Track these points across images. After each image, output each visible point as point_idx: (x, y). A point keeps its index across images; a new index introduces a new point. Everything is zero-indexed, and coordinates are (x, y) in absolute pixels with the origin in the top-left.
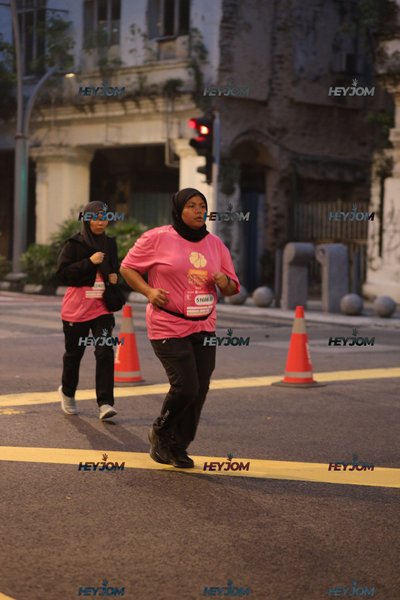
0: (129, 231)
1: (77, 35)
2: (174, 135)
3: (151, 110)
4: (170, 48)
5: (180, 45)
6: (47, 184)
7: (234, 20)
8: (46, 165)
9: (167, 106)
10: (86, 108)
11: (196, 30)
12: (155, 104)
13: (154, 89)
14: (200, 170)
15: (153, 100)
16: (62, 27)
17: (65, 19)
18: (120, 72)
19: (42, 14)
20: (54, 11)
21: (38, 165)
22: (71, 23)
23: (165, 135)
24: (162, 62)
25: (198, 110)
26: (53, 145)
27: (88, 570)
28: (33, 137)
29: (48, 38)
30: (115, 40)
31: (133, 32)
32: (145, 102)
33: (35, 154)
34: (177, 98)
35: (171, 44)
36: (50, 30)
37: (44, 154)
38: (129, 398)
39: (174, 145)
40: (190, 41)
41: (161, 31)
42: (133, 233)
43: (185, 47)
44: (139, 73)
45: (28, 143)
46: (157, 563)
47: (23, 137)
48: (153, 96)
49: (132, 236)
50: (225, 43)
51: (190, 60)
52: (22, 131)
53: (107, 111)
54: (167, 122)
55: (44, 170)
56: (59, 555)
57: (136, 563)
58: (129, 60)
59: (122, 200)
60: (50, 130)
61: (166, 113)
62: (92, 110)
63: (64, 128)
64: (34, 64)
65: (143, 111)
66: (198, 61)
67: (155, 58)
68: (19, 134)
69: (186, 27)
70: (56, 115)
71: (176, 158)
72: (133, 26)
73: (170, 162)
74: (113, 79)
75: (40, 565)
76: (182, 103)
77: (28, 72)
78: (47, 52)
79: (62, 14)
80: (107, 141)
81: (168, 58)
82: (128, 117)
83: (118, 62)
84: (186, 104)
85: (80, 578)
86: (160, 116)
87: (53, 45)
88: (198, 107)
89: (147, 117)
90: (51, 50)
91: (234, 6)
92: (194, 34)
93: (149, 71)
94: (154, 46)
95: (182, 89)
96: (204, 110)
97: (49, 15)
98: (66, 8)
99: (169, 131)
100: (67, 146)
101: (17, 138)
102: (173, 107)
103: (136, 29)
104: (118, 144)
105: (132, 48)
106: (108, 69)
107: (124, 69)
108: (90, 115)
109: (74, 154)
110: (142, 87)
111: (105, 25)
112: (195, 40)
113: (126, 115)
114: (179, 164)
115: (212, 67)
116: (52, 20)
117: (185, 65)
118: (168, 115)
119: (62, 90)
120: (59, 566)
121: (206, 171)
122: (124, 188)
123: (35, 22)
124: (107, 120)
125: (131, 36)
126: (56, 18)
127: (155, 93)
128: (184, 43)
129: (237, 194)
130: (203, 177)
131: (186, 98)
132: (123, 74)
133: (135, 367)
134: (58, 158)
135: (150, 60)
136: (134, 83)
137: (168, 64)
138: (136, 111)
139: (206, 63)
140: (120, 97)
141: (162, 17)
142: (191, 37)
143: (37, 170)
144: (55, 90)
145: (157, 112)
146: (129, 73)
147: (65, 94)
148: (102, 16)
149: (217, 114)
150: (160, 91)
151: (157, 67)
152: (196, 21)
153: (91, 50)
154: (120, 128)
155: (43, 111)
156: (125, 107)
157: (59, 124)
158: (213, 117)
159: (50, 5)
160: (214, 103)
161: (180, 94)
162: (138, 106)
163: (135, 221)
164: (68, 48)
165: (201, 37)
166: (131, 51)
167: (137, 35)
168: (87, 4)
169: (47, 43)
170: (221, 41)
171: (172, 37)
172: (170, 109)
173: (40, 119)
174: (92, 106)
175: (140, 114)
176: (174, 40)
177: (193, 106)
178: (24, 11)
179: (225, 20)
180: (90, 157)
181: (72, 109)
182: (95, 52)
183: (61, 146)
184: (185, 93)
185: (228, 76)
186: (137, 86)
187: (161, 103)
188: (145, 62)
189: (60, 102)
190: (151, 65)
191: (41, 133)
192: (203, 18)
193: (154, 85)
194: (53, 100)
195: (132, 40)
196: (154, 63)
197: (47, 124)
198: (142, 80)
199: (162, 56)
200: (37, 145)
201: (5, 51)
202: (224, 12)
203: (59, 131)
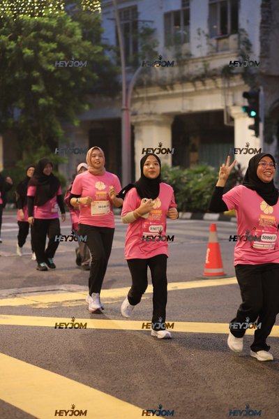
0: (202, 172)
1: (160, 37)
2: (230, 104)
3: (213, 87)
4: (225, 44)
5: (232, 41)
6: (142, 140)
7: (270, 22)
8: (141, 127)
9: (224, 83)
10: (168, 87)
11: (243, 30)
12: (216, 82)
13: (214, 72)
14: (251, 127)
15: (214, 80)
16: (149, 32)
17: (152, 26)
18: (191, 61)
19: (135, 24)
20: (144, 21)
21: (136, 128)
22: (155, 29)
23: (224, 104)
24: (220, 53)
25: (246, 86)
26: (145, 114)
27: (216, 402)
28: (132, 109)
29: (140, 40)
30: (186, 39)
31: (199, 34)
32: (209, 82)
33: (134, 121)
34: (231, 78)
35: (225, 40)
36: (142, 35)
37: (139, 120)
38: (218, 287)
39: (230, 110)
40: (239, 37)
41: (219, 32)
42: (205, 172)
43: (236, 42)
44: (204, 61)
45: (130, 113)
46: (261, 397)
47: (127, 109)
48: (215, 77)
49: (204, 175)
50: (263, 38)
51: (239, 51)
52: (126, 105)
53: (183, 89)
54: (225, 95)
55: (140, 131)
56: (195, 392)
57: (247, 397)
58: (196, 53)
59: (194, 150)
60: (143, 104)
61: (224, 89)
62: (172, 89)
63: (152, 102)
64: (131, 59)
65: (208, 88)
66: (245, 51)
67: (214, 51)
68: (124, 107)
69: (235, 28)
70: (147, 92)
71: (232, 120)
72: (199, 29)
73: (228, 122)
74: (186, 67)
75: (183, 399)
76: (235, 81)
77: (127, 64)
78: (140, 50)
79: (149, 24)
80: (183, 109)
81: (223, 50)
82: (197, 93)
83: (189, 55)
84: (237, 82)
85: (212, 407)
86: (220, 91)
87: (144, 45)
88: (246, 83)
89: (210, 91)
90: (143, 49)
91: (270, 12)
92: (241, 33)
93: (210, 60)
94: (214, 42)
95: (234, 71)
96: (250, 85)
97: (140, 25)
98: (152, 19)
99: (226, 101)
100: (155, 114)
101: (123, 110)
102: (229, 84)
103: (201, 32)
104: (190, 111)
105: (199, 44)
106: (183, 59)
107: (193, 59)
108: (170, 92)
109: (160, 119)
110: (206, 71)
111: (179, 29)
112: (243, 37)
113: (196, 91)
114: (234, 123)
115: (255, 55)
116: (143, 28)
117: (236, 54)
118: (225, 90)
119: (150, 75)
120: (196, 400)
121: (255, 128)
122: (195, 141)
123: (131, 30)
124: (183, 95)
125: (198, 36)
126: (146, 27)
127: (215, 75)
128: (235, 40)
129: (275, 143)
130: (253, 132)
131: (238, 77)
132: (193, 63)
133: (220, 265)
134: (149, 123)
135: (211, 52)
136: (201, 69)
137: (224, 54)
138: (203, 88)
139: (252, 52)
140: (191, 78)
141: (219, 22)
142: (240, 35)
143: (135, 131)
144: (146, 76)
145: (218, 88)
146: (197, 62)
147: (153, 78)
148: (177, 23)
149: (261, 88)
150: (219, 73)
151: (217, 57)
152: (243, 24)
153: (171, 47)
154: (191, 100)
155: (138, 90)
156: (195, 86)
157: (149, 99)
158: (259, 90)
159: (141, 17)
160: (257, 80)
161: (233, 75)
162: (204, 84)
163: (206, 164)
164: (154, 46)
165: (247, 35)
166: (198, 47)
167: (202, 35)
168: (167, 15)
169: (139, 44)
170: (261, 37)
171: (227, 35)
172: (226, 85)
173: (136, 96)
174: (172, 85)
175: (205, 90)
176: (227, 37)
177: (243, 82)
178: (123, 22)
179: (263, 22)
180: (171, 121)
181: (158, 88)
182: (172, 48)
183: (151, 114)
184: (237, 74)
185: (267, 61)
186: (203, 71)
187: (220, 81)
188: (208, 53)
189: (150, 84)
190: (212, 56)
191: (137, 106)
192: (248, 21)
193: (215, 70)
194: (145, 83)
195: (199, 39)
196: (214, 54)
197: (142, 99)
198: (206, 66)
199: (220, 49)
200: (135, 114)
201: (112, 51)
202: (263, 16)
203: (149, 103)
